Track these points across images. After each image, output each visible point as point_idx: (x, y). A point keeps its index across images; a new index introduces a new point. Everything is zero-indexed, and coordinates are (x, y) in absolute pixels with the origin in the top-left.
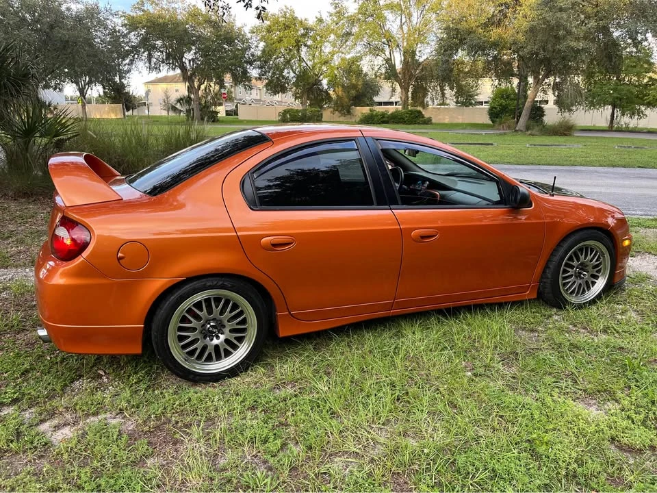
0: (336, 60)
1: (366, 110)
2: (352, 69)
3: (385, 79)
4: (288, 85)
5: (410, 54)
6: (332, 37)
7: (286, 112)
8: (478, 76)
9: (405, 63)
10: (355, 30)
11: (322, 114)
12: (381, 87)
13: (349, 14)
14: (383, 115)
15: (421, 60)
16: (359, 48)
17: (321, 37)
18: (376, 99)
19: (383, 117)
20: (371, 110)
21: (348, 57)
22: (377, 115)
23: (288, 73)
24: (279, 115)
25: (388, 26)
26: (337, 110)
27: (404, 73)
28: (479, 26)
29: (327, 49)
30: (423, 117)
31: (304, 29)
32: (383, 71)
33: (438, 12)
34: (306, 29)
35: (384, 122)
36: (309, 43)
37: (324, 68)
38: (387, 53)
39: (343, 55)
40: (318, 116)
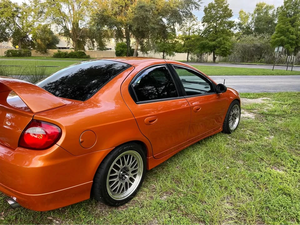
0: (36, 25)
1: (56, 51)
2: (46, 30)
3: (64, 36)
4: (8, 37)
5: (75, 25)
6: (33, 13)
7: (9, 51)
8: (109, 37)
9: (73, 29)
10: (46, 10)
11: (31, 53)
12: (60, 40)
13: (42, 2)
14: (66, 54)
15: (81, 28)
16: (48, 20)
17: (26, 13)
18: (58, 46)
19: (66, 55)
20: (59, 51)
21: (43, 24)
22: (62, 54)
23: (9, 31)
24: (5, 53)
25: (63, 10)
26: (39, 51)
27: (73, 33)
28: (112, 15)
29: (30, 19)
30: (86, 55)
31: (16, 8)
32: (63, 32)
33: (87, 6)
34: (17, 8)
35: (66, 57)
36: (20, 15)
37: (29, 29)
38: (64, 23)
39: (40, 23)
40: (29, 54)
